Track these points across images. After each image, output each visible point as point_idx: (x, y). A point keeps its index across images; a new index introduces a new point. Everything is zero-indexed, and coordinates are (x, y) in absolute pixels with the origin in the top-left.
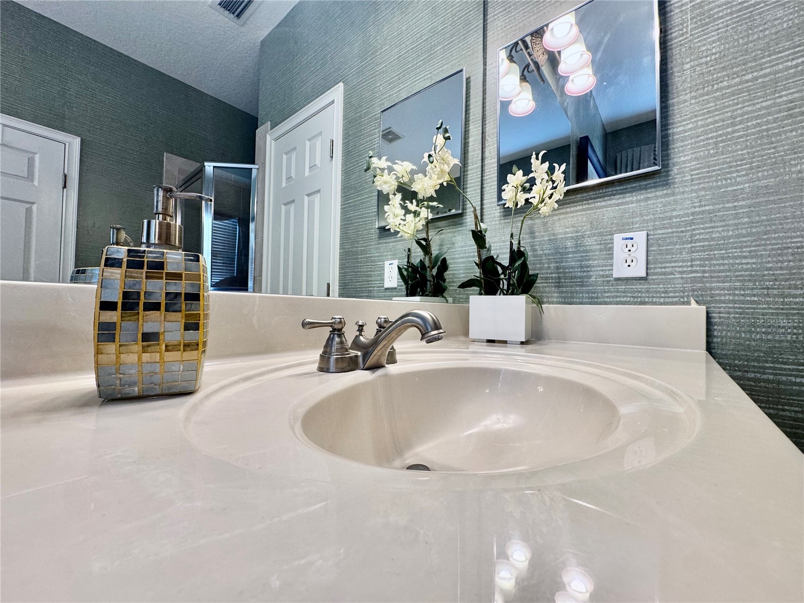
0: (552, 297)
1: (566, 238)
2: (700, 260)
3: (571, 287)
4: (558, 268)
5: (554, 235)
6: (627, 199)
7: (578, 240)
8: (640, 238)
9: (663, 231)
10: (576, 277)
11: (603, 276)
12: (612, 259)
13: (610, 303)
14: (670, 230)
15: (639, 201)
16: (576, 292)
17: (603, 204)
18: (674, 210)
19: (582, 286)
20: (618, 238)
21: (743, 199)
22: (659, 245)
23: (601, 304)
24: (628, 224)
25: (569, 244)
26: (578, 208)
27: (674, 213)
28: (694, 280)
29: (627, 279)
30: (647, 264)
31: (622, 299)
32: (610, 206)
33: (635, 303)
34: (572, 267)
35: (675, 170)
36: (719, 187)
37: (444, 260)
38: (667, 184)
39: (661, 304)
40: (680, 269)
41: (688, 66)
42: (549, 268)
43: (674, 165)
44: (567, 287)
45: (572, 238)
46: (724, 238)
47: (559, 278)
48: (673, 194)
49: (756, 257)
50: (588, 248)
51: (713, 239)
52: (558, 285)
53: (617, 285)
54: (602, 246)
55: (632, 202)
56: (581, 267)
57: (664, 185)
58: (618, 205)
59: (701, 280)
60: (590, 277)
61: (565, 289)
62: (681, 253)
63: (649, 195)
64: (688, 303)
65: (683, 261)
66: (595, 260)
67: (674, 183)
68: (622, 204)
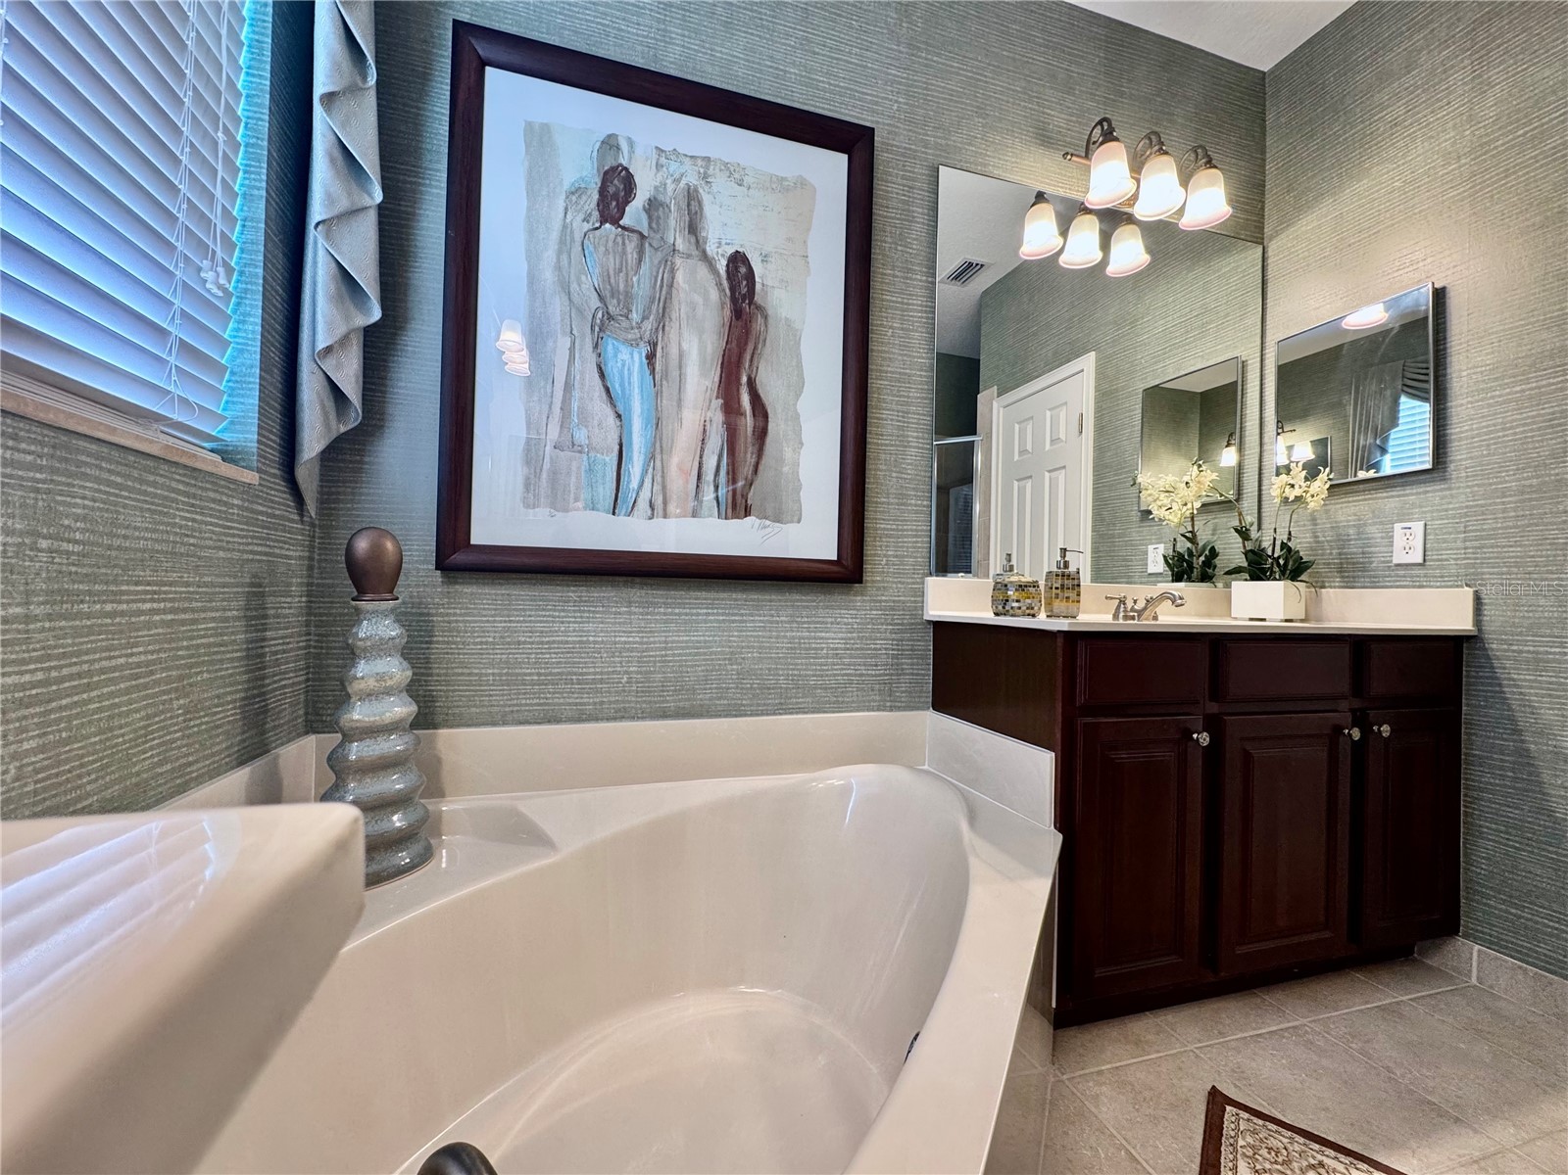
0: (1334, 582)
1: (1349, 526)
2: (1472, 548)
3: (1354, 571)
4: (1340, 554)
5: (1336, 522)
6: (1408, 492)
7: (1360, 527)
8: (1418, 527)
9: (1440, 522)
10: (1358, 563)
11: (1384, 562)
12: (1392, 546)
13: (1391, 587)
14: (1446, 521)
15: (1420, 493)
16: (1358, 577)
17: (1385, 494)
18: (1451, 503)
19: (1363, 571)
20: (1398, 526)
21: (1511, 496)
22: (1437, 535)
23: (1382, 587)
24: (1408, 514)
25: (1351, 532)
26: (1360, 498)
27: (1451, 506)
28: (1467, 566)
29: (1407, 565)
30: (1425, 551)
31: (1402, 583)
32: (1393, 497)
33: (1414, 587)
34: (1354, 554)
35: (1452, 466)
36: (1491, 484)
37: (1213, 548)
38: (1444, 479)
39: (1438, 587)
40: (1455, 556)
41: (1465, 373)
42: (1331, 554)
43: (1451, 462)
44: (1349, 572)
45: (1354, 526)
46: (1494, 529)
47: (1341, 563)
48: (1450, 489)
49: (1520, 546)
50: (1370, 536)
51: (1484, 530)
52: (1341, 570)
53: (1397, 570)
54: (1384, 534)
55: (1412, 494)
56: (1363, 553)
57: (1441, 480)
58: (1399, 496)
59: (1473, 566)
60: (1371, 563)
61: (1346, 574)
62: (1455, 542)
63: (1428, 489)
64: (1462, 586)
65: (1458, 549)
66: (1376, 547)
67: (1451, 479)
68: (1404, 496)
